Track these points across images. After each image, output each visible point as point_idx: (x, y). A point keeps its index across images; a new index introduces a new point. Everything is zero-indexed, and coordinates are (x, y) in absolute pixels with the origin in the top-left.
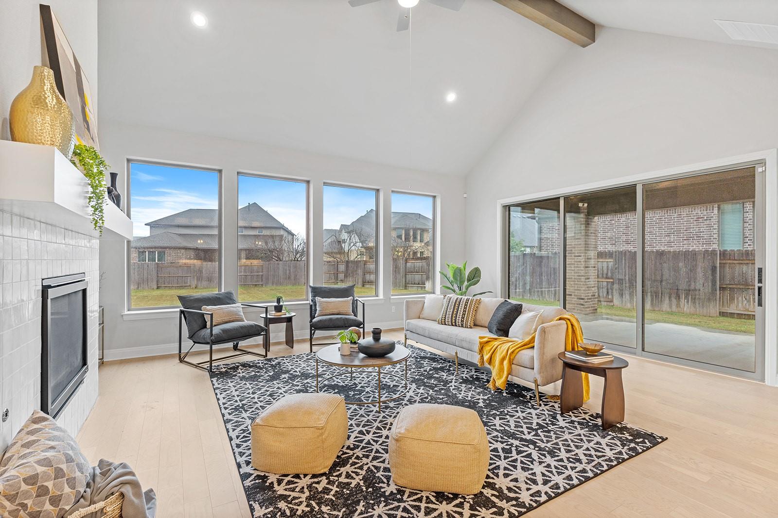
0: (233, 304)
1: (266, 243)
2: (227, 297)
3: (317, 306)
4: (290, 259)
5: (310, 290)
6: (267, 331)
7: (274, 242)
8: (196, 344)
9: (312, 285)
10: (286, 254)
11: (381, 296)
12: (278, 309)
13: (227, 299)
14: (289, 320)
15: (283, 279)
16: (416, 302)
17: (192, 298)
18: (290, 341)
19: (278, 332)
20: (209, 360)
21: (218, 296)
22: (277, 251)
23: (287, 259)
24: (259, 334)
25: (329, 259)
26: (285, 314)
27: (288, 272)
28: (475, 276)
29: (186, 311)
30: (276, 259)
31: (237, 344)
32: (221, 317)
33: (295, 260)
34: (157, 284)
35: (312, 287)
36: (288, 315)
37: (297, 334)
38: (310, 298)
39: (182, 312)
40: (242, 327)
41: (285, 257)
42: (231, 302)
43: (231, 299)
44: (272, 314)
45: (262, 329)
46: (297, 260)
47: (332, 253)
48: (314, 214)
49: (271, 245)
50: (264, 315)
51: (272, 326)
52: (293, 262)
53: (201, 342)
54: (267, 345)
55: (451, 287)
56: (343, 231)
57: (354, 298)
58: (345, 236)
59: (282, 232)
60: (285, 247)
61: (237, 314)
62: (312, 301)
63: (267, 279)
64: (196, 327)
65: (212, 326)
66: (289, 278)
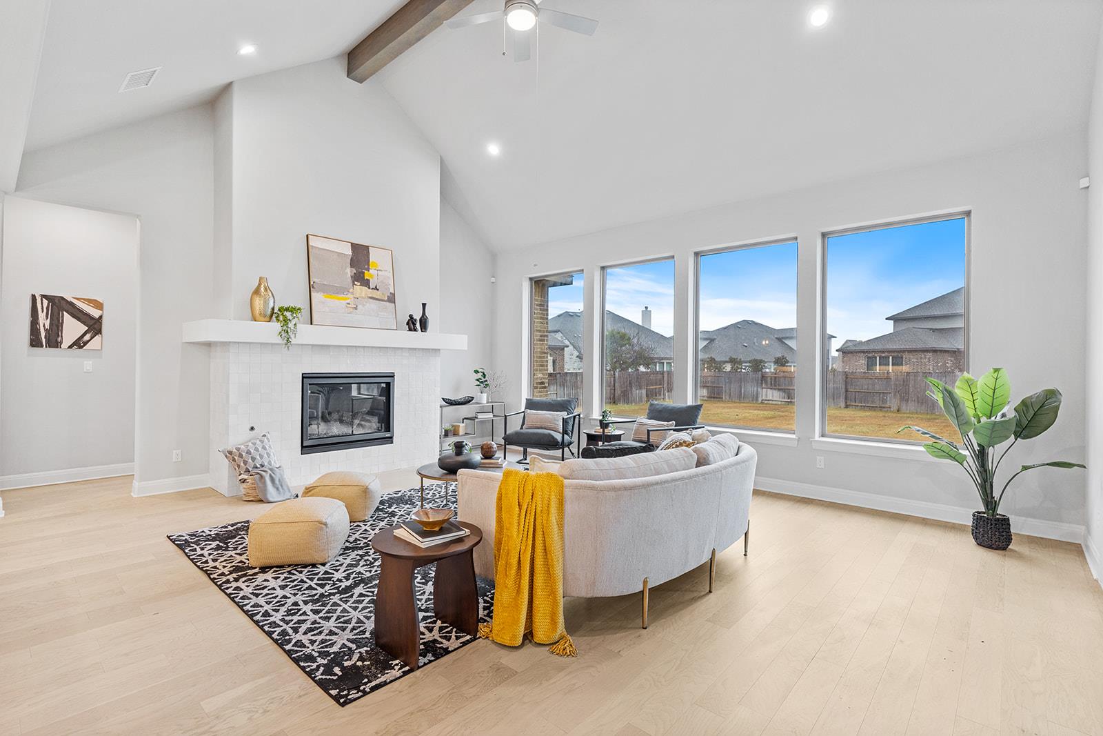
34: (846, 403)
44: (596, 430)
48: (685, 308)
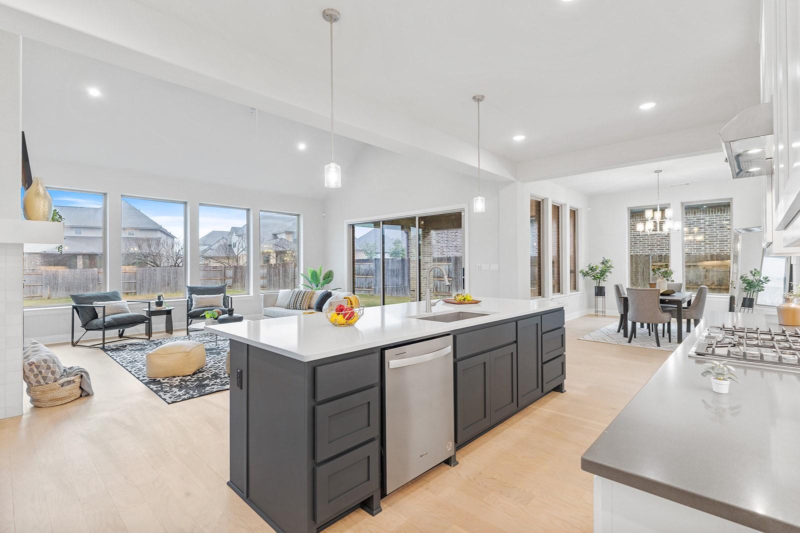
0: (119, 300)
1: (140, 247)
2: (114, 295)
3: (193, 301)
4: (170, 264)
5: (187, 289)
6: (150, 320)
7: (150, 246)
8: (88, 331)
9: (189, 285)
10: (164, 260)
11: (252, 294)
12: (159, 304)
13: (114, 297)
14: (169, 312)
15: (161, 286)
16: (272, 296)
17: (83, 296)
18: (169, 329)
19: (159, 323)
20: (102, 342)
21: (106, 295)
22: (153, 256)
23: (166, 264)
24: (143, 322)
25: (215, 265)
26: (165, 307)
27: (167, 278)
28: (329, 277)
29: (78, 306)
30: (152, 264)
31: (123, 331)
32: (110, 310)
33: (175, 266)
35: (189, 287)
36: (167, 309)
37: (175, 325)
38: (188, 296)
39: (74, 307)
40: (128, 317)
41: (164, 263)
42: (117, 299)
43: (117, 297)
44: (154, 308)
45: (146, 319)
46: (179, 266)
47: (218, 257)
49: (146, 250)
50: (148, 310)
51: (153, 318)
52: (173, 268)
53: (93, 328)
54: (149, 332)
55: (310, 286)
56: (234, 234)
57: (225, 295)
58: (235, 239)
59: (159, 235)
60: (163, 252)
61: (123, 308)
62: (189, 298)
63: (142, 286)
64: (88, 317)
65: (104, 316)
66: (168, 284)
